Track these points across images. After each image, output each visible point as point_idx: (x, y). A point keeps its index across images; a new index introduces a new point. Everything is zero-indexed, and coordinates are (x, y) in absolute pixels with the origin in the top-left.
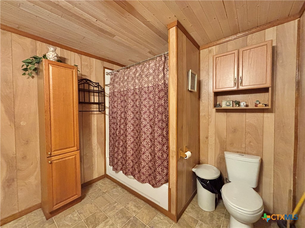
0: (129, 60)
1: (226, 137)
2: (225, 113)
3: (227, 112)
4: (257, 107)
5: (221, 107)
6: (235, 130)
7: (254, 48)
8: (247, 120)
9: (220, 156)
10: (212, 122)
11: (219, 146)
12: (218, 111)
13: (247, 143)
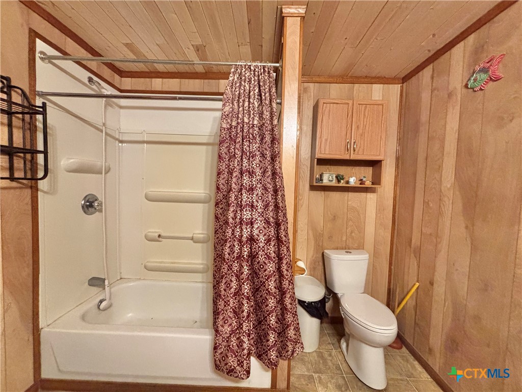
0: (127, 45)
1: (322, 227)
2: (323, 193)
3: (325, 191)
4: (365, 184)
5: (322, 183)
6: (334, 217)
7: (370, 105)
8: (349, 203)
9: (314, 258)
10: (304, 206)
11: (313, 242)
12: (313, 188)
13: (348, 234)
